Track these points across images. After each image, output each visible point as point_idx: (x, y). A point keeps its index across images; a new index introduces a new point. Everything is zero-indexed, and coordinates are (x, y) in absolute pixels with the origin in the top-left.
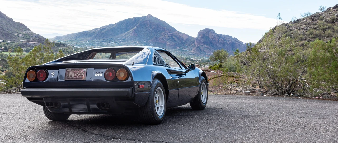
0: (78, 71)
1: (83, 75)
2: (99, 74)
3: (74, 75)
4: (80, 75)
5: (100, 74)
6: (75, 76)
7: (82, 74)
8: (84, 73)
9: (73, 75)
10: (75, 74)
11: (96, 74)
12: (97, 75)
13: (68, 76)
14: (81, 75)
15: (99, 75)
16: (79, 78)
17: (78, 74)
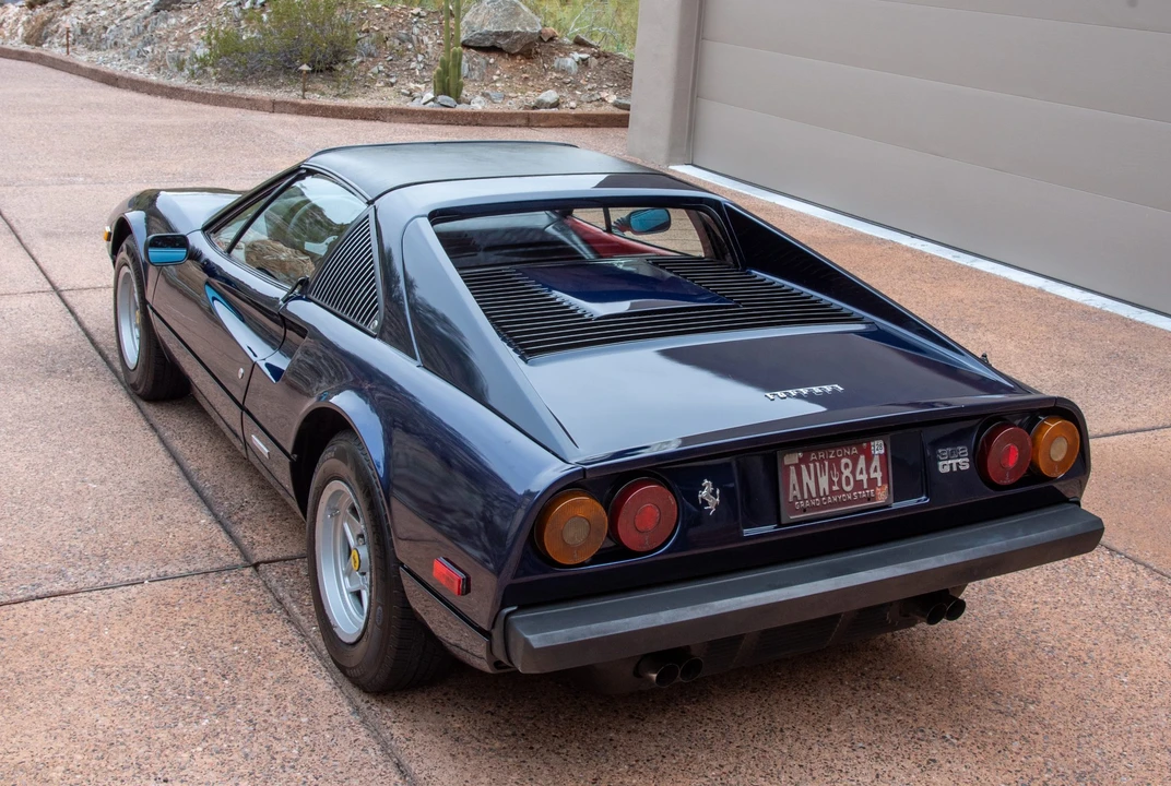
0: (847, 456)
1: (873, 475)
2: (954, 462)
3: (831, 483)
4: (859, 477)
5: (959, 461)
6: (835, 488)
7: (868, 473)
8: (876, 462)
9: (824, 482)
10: (835, 479)
11: (941, 464)
12: (947, 469)
13: (797, 493)
14: (864, 477)
15: (955, 469)
16: (861, 500)
17: (847, 473)
